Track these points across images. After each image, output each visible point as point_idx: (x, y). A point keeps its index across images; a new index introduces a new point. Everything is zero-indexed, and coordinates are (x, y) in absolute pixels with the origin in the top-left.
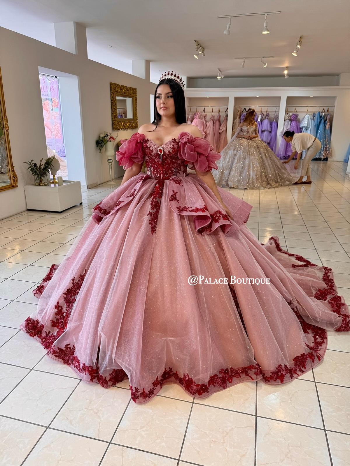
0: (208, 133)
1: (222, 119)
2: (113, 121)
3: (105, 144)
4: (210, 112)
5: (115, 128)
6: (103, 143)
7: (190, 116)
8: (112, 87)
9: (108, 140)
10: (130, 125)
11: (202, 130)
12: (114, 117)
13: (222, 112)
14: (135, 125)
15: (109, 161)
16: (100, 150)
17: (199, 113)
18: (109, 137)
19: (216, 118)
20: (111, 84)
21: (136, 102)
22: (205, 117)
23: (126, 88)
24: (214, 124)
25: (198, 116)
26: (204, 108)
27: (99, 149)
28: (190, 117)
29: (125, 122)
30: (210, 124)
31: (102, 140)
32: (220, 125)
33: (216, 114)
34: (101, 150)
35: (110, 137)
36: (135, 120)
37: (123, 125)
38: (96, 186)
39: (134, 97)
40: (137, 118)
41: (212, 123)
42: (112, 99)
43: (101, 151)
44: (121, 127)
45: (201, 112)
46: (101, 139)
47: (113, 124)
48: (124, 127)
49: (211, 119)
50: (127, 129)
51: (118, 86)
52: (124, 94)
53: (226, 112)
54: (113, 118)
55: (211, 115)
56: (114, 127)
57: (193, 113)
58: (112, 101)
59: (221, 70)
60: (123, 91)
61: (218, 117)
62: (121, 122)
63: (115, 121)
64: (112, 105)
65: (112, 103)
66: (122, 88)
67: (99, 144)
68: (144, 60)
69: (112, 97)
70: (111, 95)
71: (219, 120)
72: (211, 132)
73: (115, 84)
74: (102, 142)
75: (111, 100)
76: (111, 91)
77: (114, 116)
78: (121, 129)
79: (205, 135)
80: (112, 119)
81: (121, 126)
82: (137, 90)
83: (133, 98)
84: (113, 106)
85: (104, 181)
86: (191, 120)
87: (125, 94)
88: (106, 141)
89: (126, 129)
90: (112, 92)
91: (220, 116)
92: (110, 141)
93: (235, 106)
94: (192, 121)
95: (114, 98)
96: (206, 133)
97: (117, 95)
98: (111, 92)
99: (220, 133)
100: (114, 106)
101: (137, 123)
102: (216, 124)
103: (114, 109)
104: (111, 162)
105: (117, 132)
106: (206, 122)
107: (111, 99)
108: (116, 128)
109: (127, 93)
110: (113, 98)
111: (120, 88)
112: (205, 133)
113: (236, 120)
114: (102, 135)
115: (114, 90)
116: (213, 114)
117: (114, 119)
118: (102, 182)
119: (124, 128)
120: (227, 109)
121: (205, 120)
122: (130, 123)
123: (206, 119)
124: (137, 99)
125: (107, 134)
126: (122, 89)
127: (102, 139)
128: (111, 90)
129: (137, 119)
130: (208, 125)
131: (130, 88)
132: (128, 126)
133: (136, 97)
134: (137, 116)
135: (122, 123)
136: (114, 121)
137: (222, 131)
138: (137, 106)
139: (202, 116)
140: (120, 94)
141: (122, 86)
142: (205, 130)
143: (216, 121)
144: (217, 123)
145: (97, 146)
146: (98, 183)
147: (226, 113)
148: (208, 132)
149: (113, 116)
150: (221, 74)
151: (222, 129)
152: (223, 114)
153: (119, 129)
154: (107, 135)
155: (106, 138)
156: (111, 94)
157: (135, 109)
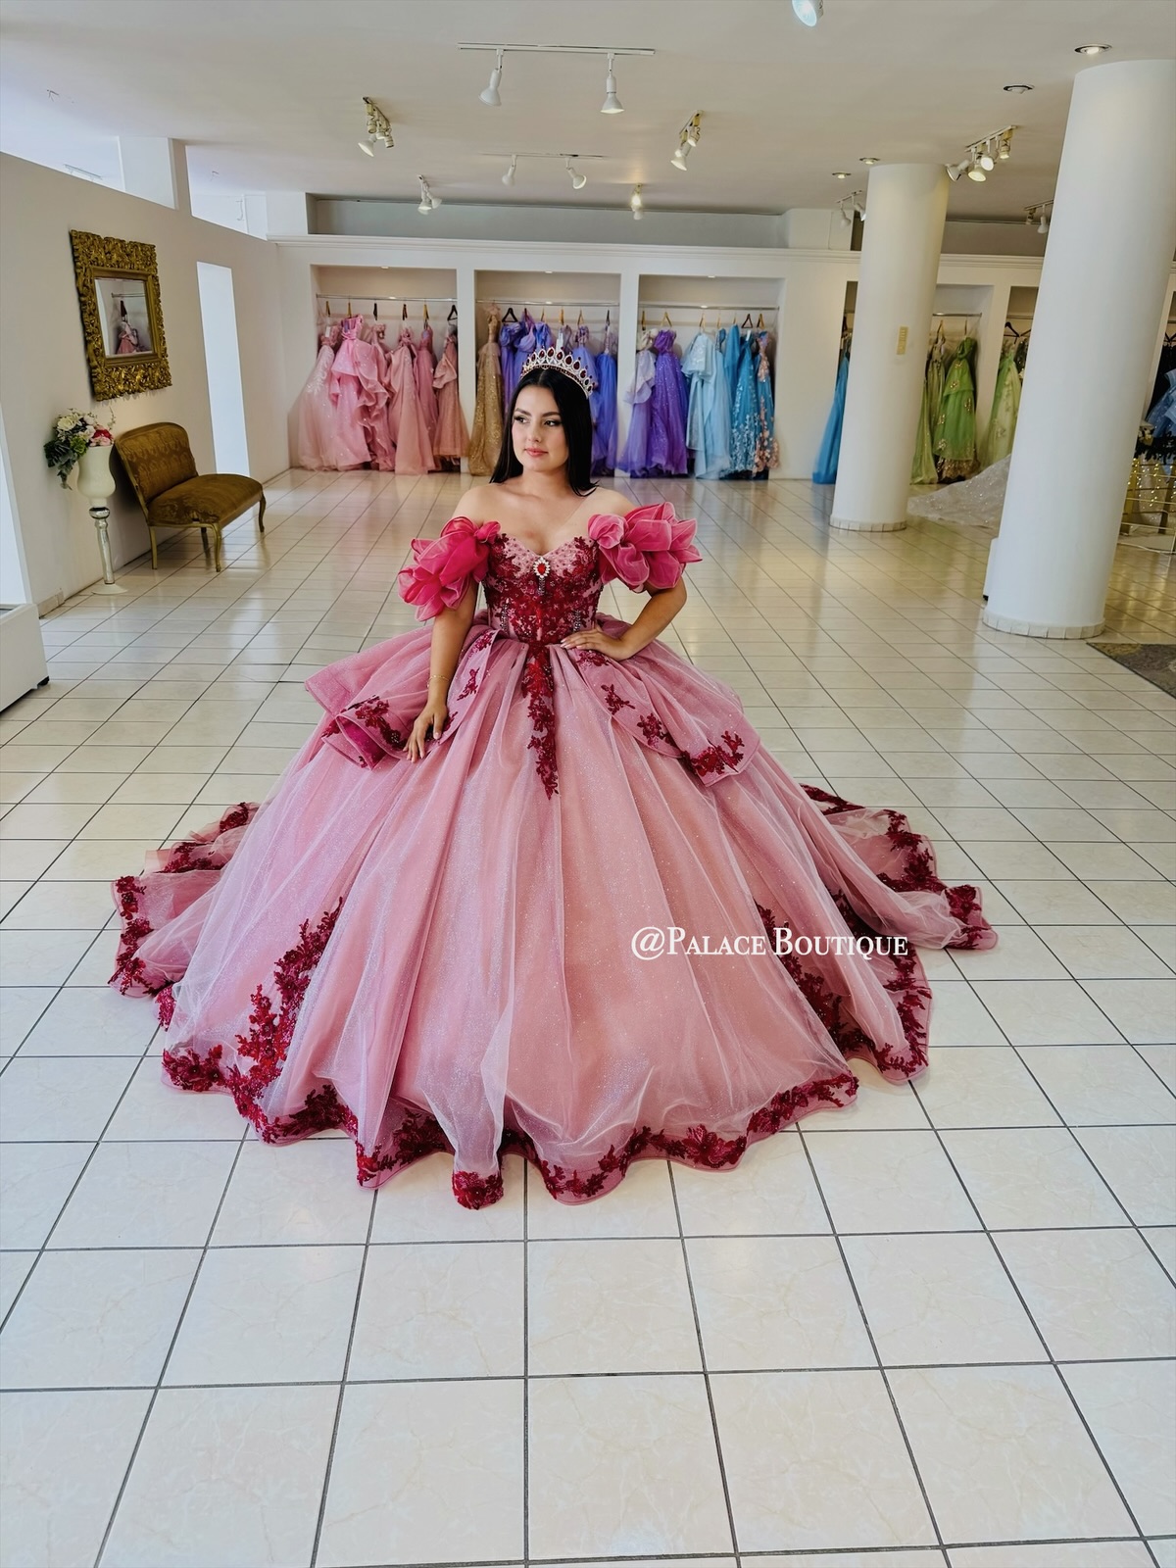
0: (397, 391)
1: (440, 341)
2: (91, 369)
3: (79, 456)
4: (397, 318)
5: (99, 392)
6: (74, 452)
7: (329, 329)
8: (79, 247)
9: (90, 442)
10: (145, 377)
11: (376, 379)
12: (97, 356)
13: (436, 318)
14: (162, 376)
15: (98, 513)
16: (64, 477)
17: (358, 322)
18: (91, 430)
19: (419, 337)
20: (73, 236)
21: (158, 295)
22: (381, 335)
23: (122, 247)
24: (415, 360)
25: (355, 330)
26: (376, 305)
27: (60, 473)
28: (327, 335)
29: (130, 369)
30: (401, 357)
31: (67, 442)
32: (435, 363)
33: (415, 325)
34: (68, 477)
35: (94, 431)
36: (160, 357)
37: (126, 380)
38: (60, 606)
39: (150, 277)
40: (166, 349)
41: (409, 358)
42: (81, 289)
43: (67, 482)
44: (121, 387)
45: (366, 317)
46: (63, 439)
47: (94, 380)
48: (129, 386)
49: (400, 341)
50: (139, 391)
51: (97, 243)
52: (117, 269)
53: (449, 319)
54: (94, 358)
55: (400, 326)
56: (98, 388)
57: (339, 321)
58: (83, 299)
59: (428, 180)
60: (115, 256)
61: (426, 337)
62: (117, 369)
63: (98, 370)
64: (82, 312)
65: (82, 304)
66: (110, 247)
67: (56, 453)
68: (167, 140)
69: (81, 283)
70: (77, 276)
71: (430, 347)
72: (406, 387)
73: (88, 235)
74: (67, 450)
75: (80, 295)
76: (75, 263)
77: (95, 351)
78: (121, 394)
79: (388, 395)
80: (89, 361)
81: (120, 384)
82: (156, 250)
83: (145, 281)
84: (86, 315)
85: (81, 586)
86: (333, 344)
87: (120, 270)
88: (84, 446)
89: (133, 393)
90: (79, 264)
91: (431, 334)
92: (98, 445)
93: (476, 302)
94: (336, 349)
95: (89, 285)
96: (388, 387)
97: (96, 274)
98: (76, 267)
99: (436, 390)
100: (90, 314)
101: (166, 368)
102: (421, 360)
103: (92, 325)
104: (105, 518)
105: (107, 405)
106: (386, 352)
107: (78, 289)
108: (105, 393)
109: (126, 264)
110: (84, 285)
111: (104, 248)
112: (387, 390)
113: (487, 349)
114: (66, 425)
115: (85, 257)
116: (406, 324)
117: (95, 363)
118: (76, 589)
119: (128, 391)
120: (454, 309)
121: (381, 345)
122: (146, 369)
123: (382, 341)
124: (160, 282)
125: (82, 420)
126: (109, 253)
127: (67, 438)
128: (75, 259)
129: (164, 355)
130: (395, 362)
131: (135, 245)
132: (139, 380)
133: (155, 278)
134: (164, 342)
135: (120, 374)
136: (95, 367)
137: (445, 381)
138: (162, 309)
139: (368, 331)
140: (105, 268)
141: (107, 239)
142: (386, 381)
143: (419, 349)
144: (424, 357)
145: (51, 465)
146: (65, 596)
147: (452, 322)
148: (396, 387)
149: (91, 350)
150: (431, 194)
151: (442, 376)
152: (440, 327)
153: (114, 396)
154: (85, 425)
155: (80, 433)
156: (79, 271)
157: (157, 319)
